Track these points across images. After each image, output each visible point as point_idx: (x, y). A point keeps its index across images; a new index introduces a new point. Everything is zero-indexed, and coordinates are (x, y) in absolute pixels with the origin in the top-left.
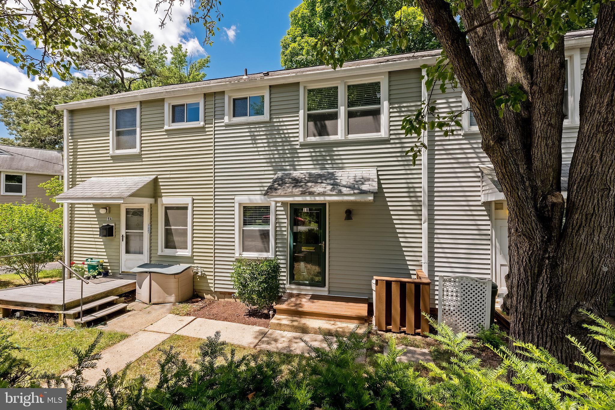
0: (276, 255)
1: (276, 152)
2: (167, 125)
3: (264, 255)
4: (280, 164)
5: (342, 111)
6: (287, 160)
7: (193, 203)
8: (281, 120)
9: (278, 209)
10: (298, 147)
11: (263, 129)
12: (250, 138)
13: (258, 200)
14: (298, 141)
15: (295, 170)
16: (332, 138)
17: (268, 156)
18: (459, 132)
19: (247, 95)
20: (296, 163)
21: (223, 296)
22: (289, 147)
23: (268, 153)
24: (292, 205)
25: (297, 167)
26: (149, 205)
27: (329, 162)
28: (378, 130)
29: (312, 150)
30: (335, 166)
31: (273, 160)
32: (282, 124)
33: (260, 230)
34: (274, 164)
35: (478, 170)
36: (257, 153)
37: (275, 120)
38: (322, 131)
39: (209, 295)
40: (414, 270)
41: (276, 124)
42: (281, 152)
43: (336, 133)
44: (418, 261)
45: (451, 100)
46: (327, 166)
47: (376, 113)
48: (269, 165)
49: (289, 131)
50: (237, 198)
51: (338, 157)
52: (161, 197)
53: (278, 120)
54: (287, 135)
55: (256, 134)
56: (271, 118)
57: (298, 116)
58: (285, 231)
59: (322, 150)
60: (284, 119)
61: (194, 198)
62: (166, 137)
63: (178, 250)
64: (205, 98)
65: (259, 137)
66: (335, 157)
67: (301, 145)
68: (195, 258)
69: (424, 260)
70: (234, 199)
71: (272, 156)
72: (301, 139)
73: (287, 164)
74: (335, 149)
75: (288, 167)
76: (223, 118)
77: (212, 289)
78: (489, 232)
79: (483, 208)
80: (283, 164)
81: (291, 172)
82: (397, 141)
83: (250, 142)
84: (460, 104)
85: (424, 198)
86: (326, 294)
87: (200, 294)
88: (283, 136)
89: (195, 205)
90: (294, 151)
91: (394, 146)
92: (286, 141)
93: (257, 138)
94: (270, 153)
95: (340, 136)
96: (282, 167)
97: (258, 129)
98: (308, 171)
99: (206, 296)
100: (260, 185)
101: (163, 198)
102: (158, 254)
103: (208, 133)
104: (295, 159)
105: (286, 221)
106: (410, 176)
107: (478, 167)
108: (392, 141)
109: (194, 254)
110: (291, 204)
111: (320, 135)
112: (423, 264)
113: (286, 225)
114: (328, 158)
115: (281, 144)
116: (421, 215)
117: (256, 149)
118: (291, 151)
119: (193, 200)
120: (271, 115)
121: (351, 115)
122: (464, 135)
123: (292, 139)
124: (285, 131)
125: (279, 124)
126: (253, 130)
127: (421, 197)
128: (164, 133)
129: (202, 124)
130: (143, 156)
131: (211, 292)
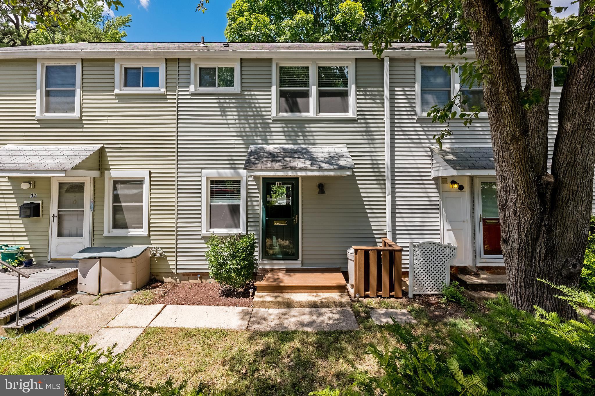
0: (248, 231)
1: (247, 126)
2: (117, 88)
3: (234, 231)
4: (252, 138)
5: (314, 90)
6: (259, 134)
7: (151, 177)
8: (252, 93)
9: (250, 183)
10: (270, 121)
11: (234, 101)
12: (218, 109)
13: (227, 173)
14: (270, 115)
15: (268, 144)
16: (304, 115)
17: (239, 129)
18: (414, 117)
19: (216, 65)
20: (268, 137)
21: (186, 277)
22: (261, 121)
23: (238, 125)
24: (264, 179)
25: (270, 142)
26: (92, 178)
27: (301, 138)
28: (346, 110)
29: (284, 125)
30: (307, 142)
31: (244, 134)
32: (254, 97)
33: (229, 205)
34: (245, 138)
35: (428, 149)
36: (227, 126)
37: (246, 93)
38: (294, 108)
39: (170, 278)
40: (380, 238)
41: (247, 97)
42: (253, 125)
43: (308, 111)
44: (383, 230)
45: (406, 89)
46: (299, 141)
47: (344, 95)
48: (239, 138)
49: (262, 105)
50: (204, 172)
51: (310, 134)
52: (109, 169)
53: (249, 93)
54: (259, 109)
55: (225, 105)
56: (242, 91)
57: (271, 91)
58: (257, 205)
59: (294, 126)
60: (256, 93)
61: (152, 171)
62: (117, 101)
63: (129, 230)
64: (166, 64)
65: (229, 110)
66: (307, 134)
67: (274, 120)
68: (152, 238)
69: (388, 229)
70: (200, 172)
71: (242, 130)
72: (274, 114)
73: (259, 138)
74: (307, 125)
75: (260, 141)
76: (188, 87)
77: (174, 271)
78: (438, 203)
79: (433, 182)
80: (255, 138)
81: (264, 146)
82: (362, 121)
83: (219, 113)
84: (413, 93)
85: (388, 173)
86: (299, 266)
87: (158, 278)
88: (254, 109)
89: (152, 179)
90: (266, 125)
91: (360, 126)
92: (258, 115)
93: (227, 110)
94: (241, 126)
95: (312, 113)
96: (253, 141)
97: (227, 101)
98: (281, 146)
99: (165, 280)
100: (230, 158)
101: (112, 171)
102: (104, 235)
103: (169, 101)
104: (267, 134)
105: (258, 195)
106: (375, 154)
107: (429, 147)
108: (359, 121)
109: (151, 233)
110: (263, 178)
111: (292, 111)
112: (387, 233)
113: (258, 199)
114: (300, 134)
115: (252, 118)
116: (385, 188)
117: (225, 122)
118: (262, 125)
119: (151, 173)
120: (242, 87)
121: (321, 94)
122: (418, 120)
123: (264, 113)
124: (257, 105)
125: (250, 97)
126: (222, 101)
127: (385, 172)
128: (114, 97)
129: (163, 90)
130: (84, 122)
131: (172, 275)
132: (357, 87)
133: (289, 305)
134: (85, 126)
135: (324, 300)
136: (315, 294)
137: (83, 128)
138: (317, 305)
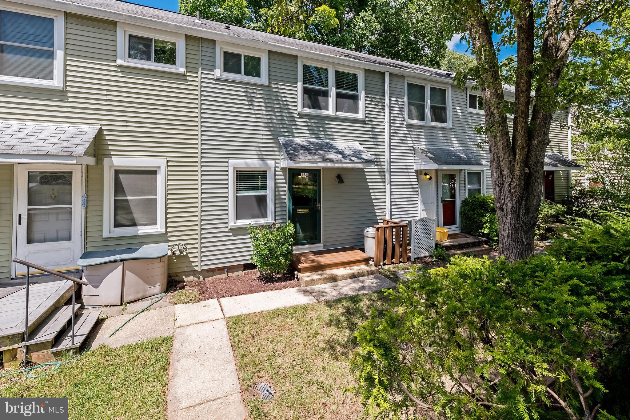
0: (276, 220)
1: (274, 117)
2: (121, 59)
3: (262, 221)
4: (279, 130)
5: (333, 91)
6: (285, 126)
7: (167, 166)
8: (279, 86)
9: (277, 173)
10: (296, 116)
11: (261, 92)
12: (246, 98)
13: (254, 164)
14: (296, 110)
15: (294, 137)
16: (324, 112)
17: (266, 121)
18: (403, 122)
19: (242, 52)
20: (294, 131)
21: (211, 273)
22: (287, 115)
23: (265, 117)
24: (291, 170)
25: (296, 135)
26: (84, 167)
27: (322, 133)
28: (356, 112)
29: (308, 120)
30: (327, 137)
31: (271, 125)
32: (280, 91)
33: (255, 196)
34: (272, 129)
35: (412, 148)
36: (254, 116)
37: (273, 86)
38: (315, 105)
39: (192, 277)
40: (381, 219)
41: (274, 90)
42: (279, 118)
43: (327, 109)
44: (383, 212)
45: (399, 99)
46: (321, 136)
47: (355, 98)
48: (267, 129)
49: (288, 99)
50: (231, 162)
51: (330, 130)
52: (110, 156)
53: (276, 86)
54: (285, 103)
55: (253, 95)
56: (270, 83)
57: (296, 87)
58: (285, 195)
59: (316, 121)
60: (283, 87)
61: (169, 159)
62: (120, 74)
63: (139, 227)
64: (186, 40)
65: (257, 100)
66: (327, 130)
67: (299, 115)
68: (169, 234)
69: (387, 211)
70: (227, 162)
71: (269, 121)
72: (300, 109)
73: (285, 130)
74: (327, 122)
75: (287, 134)
76: (213, 71)
77: (197, 268)
79: (415, 174)
80: (282, 130)
81: (291, 139)
82: (369, 123)
83: (246, 103)
84: (403, 103)
85: (387, 167)
86: (321, 249)
87: (177, 279)
88: (281, 102)
89: (169, 168)
90: (292, 119)
91: (367, 126)
92: (284, 107)
93: (254, 99)
94: (268, 117)
95: (331, 111)
96: (280, 132)
97: (255, 91)
98: (306, 139)
99: (185, 279)
100: (257, 149)
101: (114, 159)
102: (104, 237)
103: (189, 83)
104: (293, 127)
105: (285, 185)
106: (377, 150)
107: (412, 147)
108: (367, 122)
109: (169, 230)
110: (289, 169)
111: (314, 108)
112: (387, 215)
113: (285, 189)
114: (321, 129)
115: (279, 110)
116: (385, 179)
117: (253, 112)
118: (289, 119)
119: (168, 161)
120: (270, 79)
121: (339, 96)
122: (406, 125)
123: (290, 107)
124: (284, 99)
125: (277, 90)
126: (249, 90)
127: (385, 165)
128: (116, 69)
129: (182, 70)
130: (69, 94)
131: (194, 273)
132: (366, 93)
133: (334, 279)
134: (70, 100)
135: (359, 271)
136: (348, 268)
137: (68, 102)
138: (355, 276)
